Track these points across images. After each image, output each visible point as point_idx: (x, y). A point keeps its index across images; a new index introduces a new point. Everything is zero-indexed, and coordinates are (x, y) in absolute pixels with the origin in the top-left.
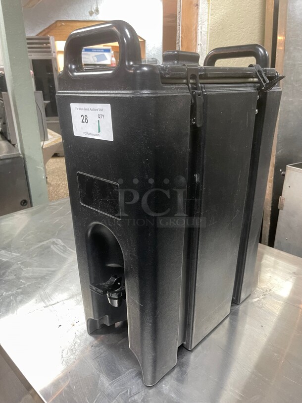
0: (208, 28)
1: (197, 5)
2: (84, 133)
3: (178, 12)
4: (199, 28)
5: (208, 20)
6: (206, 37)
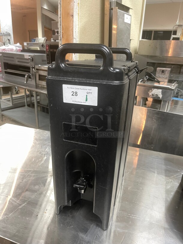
0: (78, 29)
1: (72, 16)
2: (73, 101)
3: (59, 17)
4: (74, 29)
5: (78, 25)
6: (78, 34)
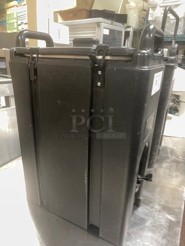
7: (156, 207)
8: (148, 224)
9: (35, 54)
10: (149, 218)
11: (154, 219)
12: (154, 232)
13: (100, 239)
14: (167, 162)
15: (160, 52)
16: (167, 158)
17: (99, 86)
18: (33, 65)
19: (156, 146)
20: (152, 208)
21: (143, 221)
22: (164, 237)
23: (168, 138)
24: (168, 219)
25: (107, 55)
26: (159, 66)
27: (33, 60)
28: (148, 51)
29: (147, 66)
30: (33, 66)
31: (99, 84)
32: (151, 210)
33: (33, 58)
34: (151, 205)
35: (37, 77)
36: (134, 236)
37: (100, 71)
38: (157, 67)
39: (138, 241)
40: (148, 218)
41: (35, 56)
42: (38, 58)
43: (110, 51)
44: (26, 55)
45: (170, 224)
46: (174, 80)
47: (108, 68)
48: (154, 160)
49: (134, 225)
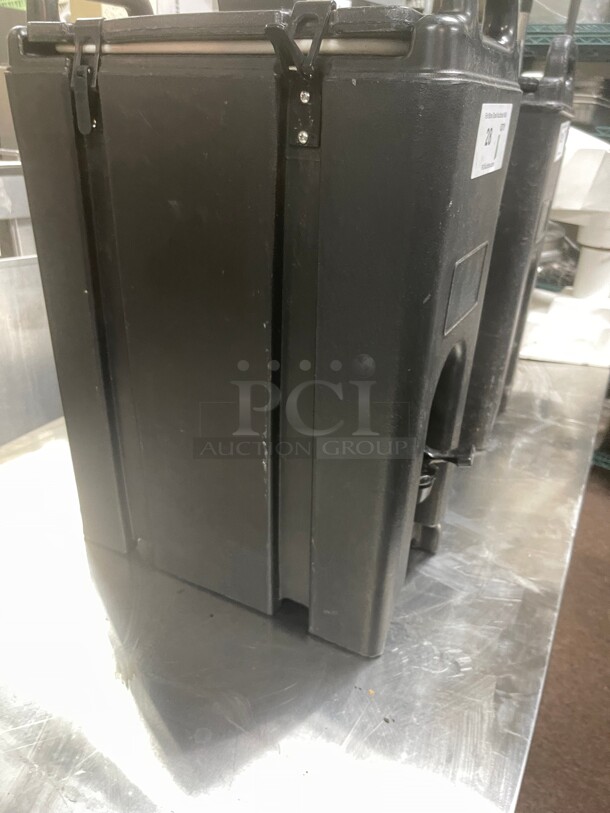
7: (485, 556)
8: (458, 599)
9: (93, 43)
10: (462, 585)
11: (477, 587)
12: (474, 621)
13: (311, 642)
14: (527, 434)
15: (504, 40)
16: (529, 422)
17: (302, 146)
18: (86, 80)
19: (493, 380)
20: (473, 557)
21: (444, 591)
22: (504, 636)
23: (536, 367)
24: (519, 586)
25: (328, 35)
26: (499, 83)
27: (83, 62)
28: (463, 18)
29: (458, 68)
30: (86, 84)
31: (304, 137)
32: (469, 563)
33: (86, 58)
34: (470, 550)
35: (99, 124)
36: (413, 632)
37: (307, 91)
38: (494, 82)
39: (425, 643)
40: (458, 584)
41: (91, 48)
42: (101, 53)
43: (338, 20)
44: (60, 48)
45: (523, 599)
46: (561, 160)
47: (332, 78)
48: (487, 426)
49: (416, 601)
